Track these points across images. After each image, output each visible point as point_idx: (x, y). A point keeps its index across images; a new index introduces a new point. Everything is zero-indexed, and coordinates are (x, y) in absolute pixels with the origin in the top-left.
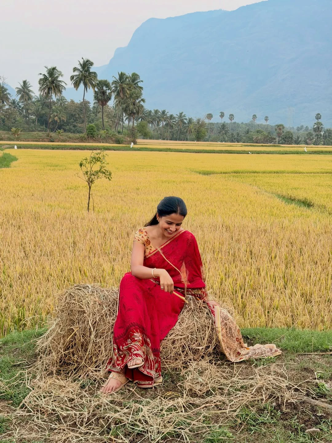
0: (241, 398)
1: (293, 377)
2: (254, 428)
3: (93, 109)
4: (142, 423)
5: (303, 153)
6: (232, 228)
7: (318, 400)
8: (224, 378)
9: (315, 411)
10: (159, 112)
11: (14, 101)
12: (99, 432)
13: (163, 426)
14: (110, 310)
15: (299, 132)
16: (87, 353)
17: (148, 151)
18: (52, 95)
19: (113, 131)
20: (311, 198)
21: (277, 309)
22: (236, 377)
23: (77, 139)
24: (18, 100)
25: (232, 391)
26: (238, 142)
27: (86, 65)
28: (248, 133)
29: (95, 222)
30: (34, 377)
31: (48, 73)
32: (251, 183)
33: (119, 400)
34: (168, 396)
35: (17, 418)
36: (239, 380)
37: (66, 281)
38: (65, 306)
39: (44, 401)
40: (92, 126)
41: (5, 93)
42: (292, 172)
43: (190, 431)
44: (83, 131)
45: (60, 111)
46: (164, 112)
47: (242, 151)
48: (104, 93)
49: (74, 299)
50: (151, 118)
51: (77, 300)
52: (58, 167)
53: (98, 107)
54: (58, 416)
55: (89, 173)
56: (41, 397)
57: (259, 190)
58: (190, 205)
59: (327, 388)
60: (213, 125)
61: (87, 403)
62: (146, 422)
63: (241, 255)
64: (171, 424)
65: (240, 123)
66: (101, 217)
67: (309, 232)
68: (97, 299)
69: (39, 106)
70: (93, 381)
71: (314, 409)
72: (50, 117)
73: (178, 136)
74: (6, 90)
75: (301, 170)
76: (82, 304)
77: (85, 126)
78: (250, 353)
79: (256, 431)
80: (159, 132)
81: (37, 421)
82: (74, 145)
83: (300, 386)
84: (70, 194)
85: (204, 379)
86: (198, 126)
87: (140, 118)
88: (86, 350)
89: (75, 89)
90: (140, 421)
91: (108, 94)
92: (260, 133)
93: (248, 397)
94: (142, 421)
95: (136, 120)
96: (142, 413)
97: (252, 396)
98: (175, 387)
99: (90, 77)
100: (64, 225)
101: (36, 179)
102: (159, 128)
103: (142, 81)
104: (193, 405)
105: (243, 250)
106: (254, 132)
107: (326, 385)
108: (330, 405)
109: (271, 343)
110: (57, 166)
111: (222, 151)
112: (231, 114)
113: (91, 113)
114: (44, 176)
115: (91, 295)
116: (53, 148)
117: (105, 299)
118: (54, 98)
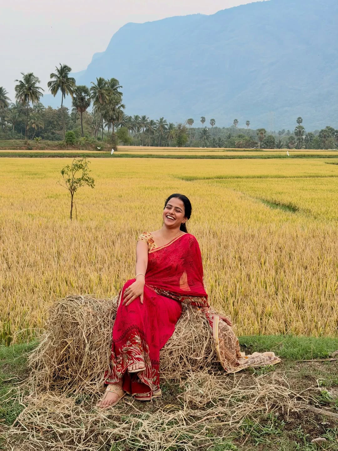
0: (243, 409)
1: (295, 385)
2: (258, 439)
3: (71, 116)
4: (143, 438)
5: (285, 157)
6: (219, 234)
7: (321, 408)
8: (224, 389)
9: (319, 420)
10: (139, 118)
12: (98, 449)
13: (165, 441)
14: (104, 321)
15: (281, 136)
16: (82, 366)
17: (129, 157)
18: (29, 101)
19: (92, 138)
20: (296, 203)
21: (270, 316)
22: (236, 387)
23: (56, 146)
25: (233, 401)
26: (220, 147)
27: (64, 70)
28: (230, 138)
29: (79, 231)
30: (27, 393)
31: (24, 80)
32: (234, 188)
33: (117, 415)
34: (168, 409)
35: (11, 437)
36: (240, 390)
37: (52, 293)
38: (57, 318)
39: (38, 419)
40: (71, 133)
42: (276, 177)
43: (193, 445)
44: (62, 138)
45: (38, 118)
46: (144, 118)
47: (224, 156)
48: (82, 99)
49: (66, 310)
50: (131, 124)
51: (69, 311)
52: (37, 176)
53: (76, 113)
54: (54, 433)
55: (71, 181)
56: (35, 414)
57: (243, 195)
59: (330, 396)
60: (194, 130)
61: (83, 419)
62: (147, 437)
63: (230, 261)
64: (173, 438)
65: (221, 128)
66: (85, 225)
67: (297, 236)
68: (91, 310)
69: (16, 113)
70: (89, 396)
71: (318, 418)
72: (28, 125)
73: (159, 142)
75: (285, 174)
76: (75, 316)
77: (64, 133)
78: (249, 361)
79: (260, 442)
80: (140, 138)
81: (32, 439)
82: (53, 153)
83: (302, 394)
84: (51, 202)
85: (204, 390)
86: (179, 131)
87: (120, 124)
88: (80, 363)
89: (53, 95)
90: (140, 436)
91: (86, 100)
92: (241, 138)
93: (250, 407)
94: (143, 436)
95: (116, 126)
96: (143, 427)
97: (254, 406)
98: (174, 400)
99: (68, 83)
100: (47, 234)
101: (15, 188)
102: (140, 134)
103: (121, 87)
104: (194, 417)
105: (231, 256)
106: (236, 137)
107: (329, 393)
108: (334, 413)
109: (269, 351)
110: (36, 174)
111: (204, 156)
112: (213, 118)
113: (69, 120)
114: (23, 185)
115: (84, 306)
116: (31, 156)
117: (98, 310)
118: (31, 105)
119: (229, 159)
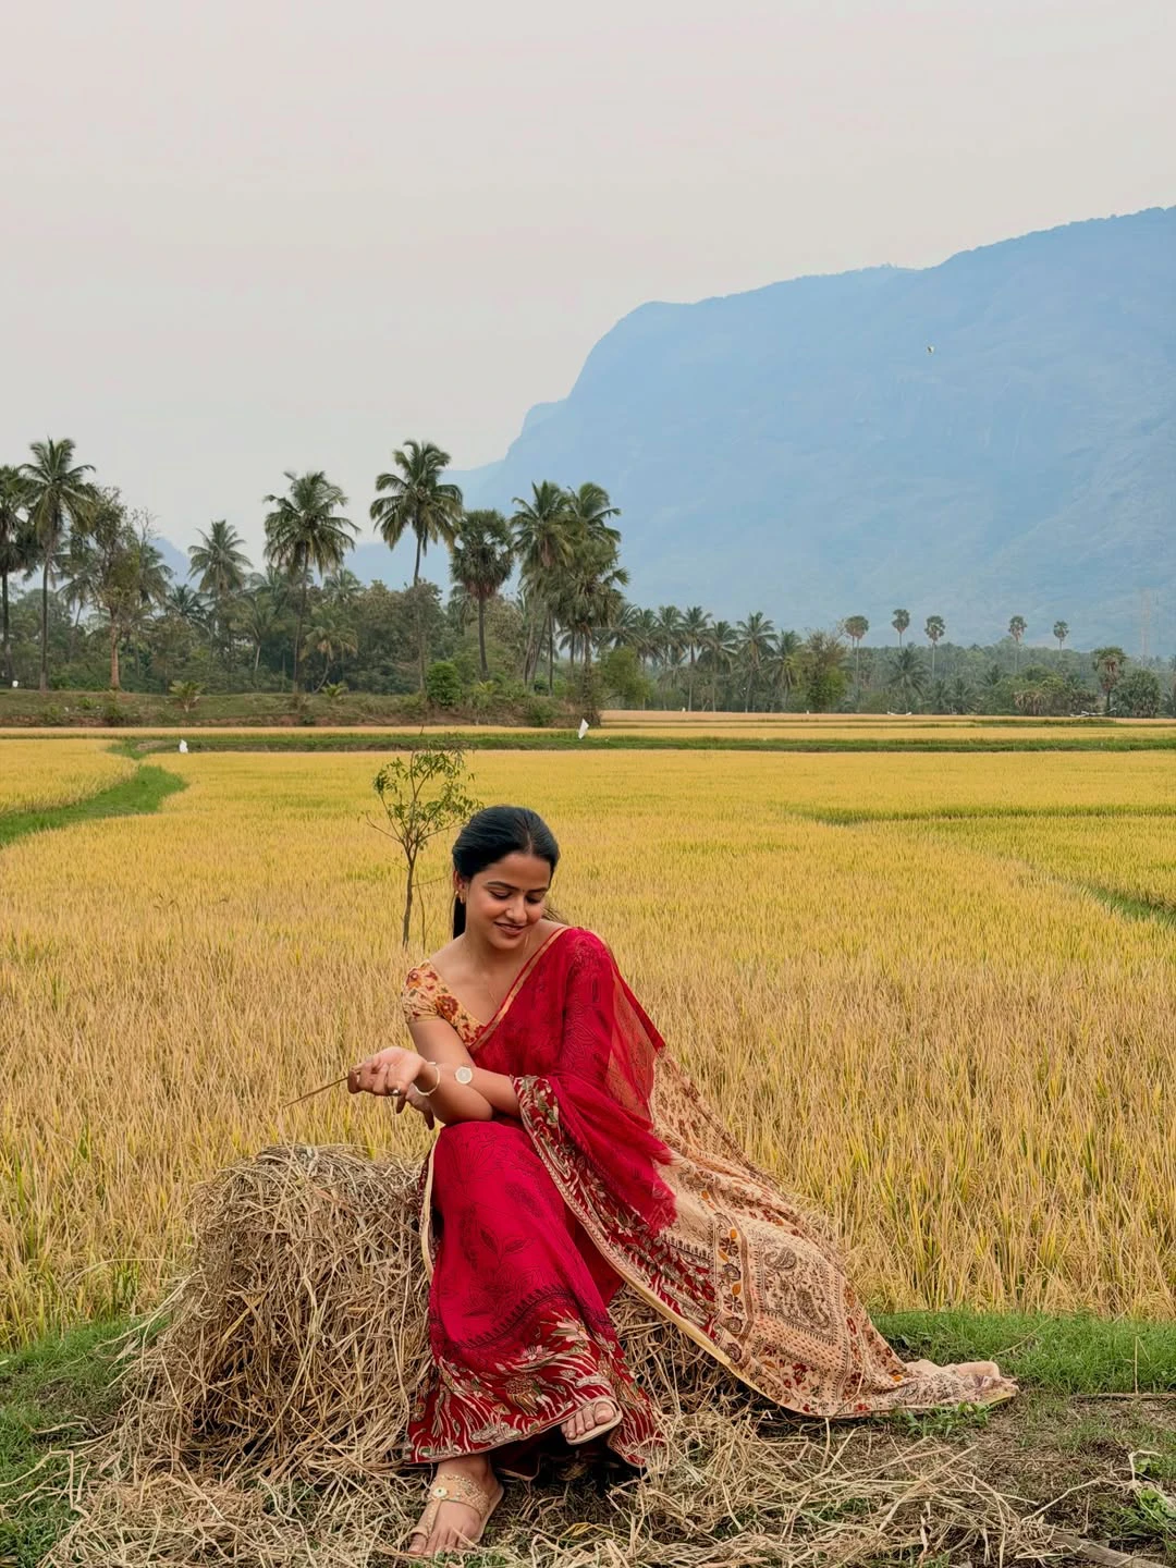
0: (840, 1543)
1: (1049, 1474)
3: (449, 611)
7: (1131, 1550)
8: (788, 1477)
10: (679, 614)
11: (181, 591)
14: (380, 1235)
16: (294, 1388)
17: (640, 748)
18: (309, 566)
19: (516, 684)
23: (394, 713)
24: (197, 590)
25: (810, 1518)
26: (961, 712)
27: (424, 463)
28: (995, 681)
31: (296, 495)
32: (1001, 848)
34: (577, 1538)
38: (223, 1219)
39: (123, 1554)
40: (446, 668)
41: (154, 566)
42: (1155, 812)
44: (415, 687)
45: (338, 620)
46: (694, 615)
47: (974, 741)
48: (485, 555)
49: (253, 1193)
50: (650, 637)
51: (261, 1196)
52: (322, 809)
53: (466, 603)
55: (406, 812)
56: (114, 1539)
57: (1030, 872)
58: (778, 927)
59: (1168, 1511)
60: (871, 656)
65: (966, 646)
68: (335, 1195)
69: (268, 605)
70: (315, 1490)
72: (302, 643)
73: (748, 696)
74: (156, 556)
76: (280, 1213)
77: (423, 667)
80: (680, 685)
82: (382, 735)
83: (1070, 1502)
85: (712, 1476)
86: (815, 660)
87: (612, 638)
88: (289, 1378)
89: (388, 543)
91: (498, 558)
92: (1037, 679)
95: (597, 644)
99: (438, 501)
100: (316, 989)
101: (243, 848)
102: (680, 670)
103: (616, 511)
105: (940, 1065)
106: (1017, 678)
107: (1166, 1501)
110: (318, 804)
111: (902, 742)
112: (936, 614)
113: (442, 626)
114: (272, 840)
115: (314, 1179)
116: (310, 746)
117: (363, 1196)
118: (318, 578)
119: (990, 754)
